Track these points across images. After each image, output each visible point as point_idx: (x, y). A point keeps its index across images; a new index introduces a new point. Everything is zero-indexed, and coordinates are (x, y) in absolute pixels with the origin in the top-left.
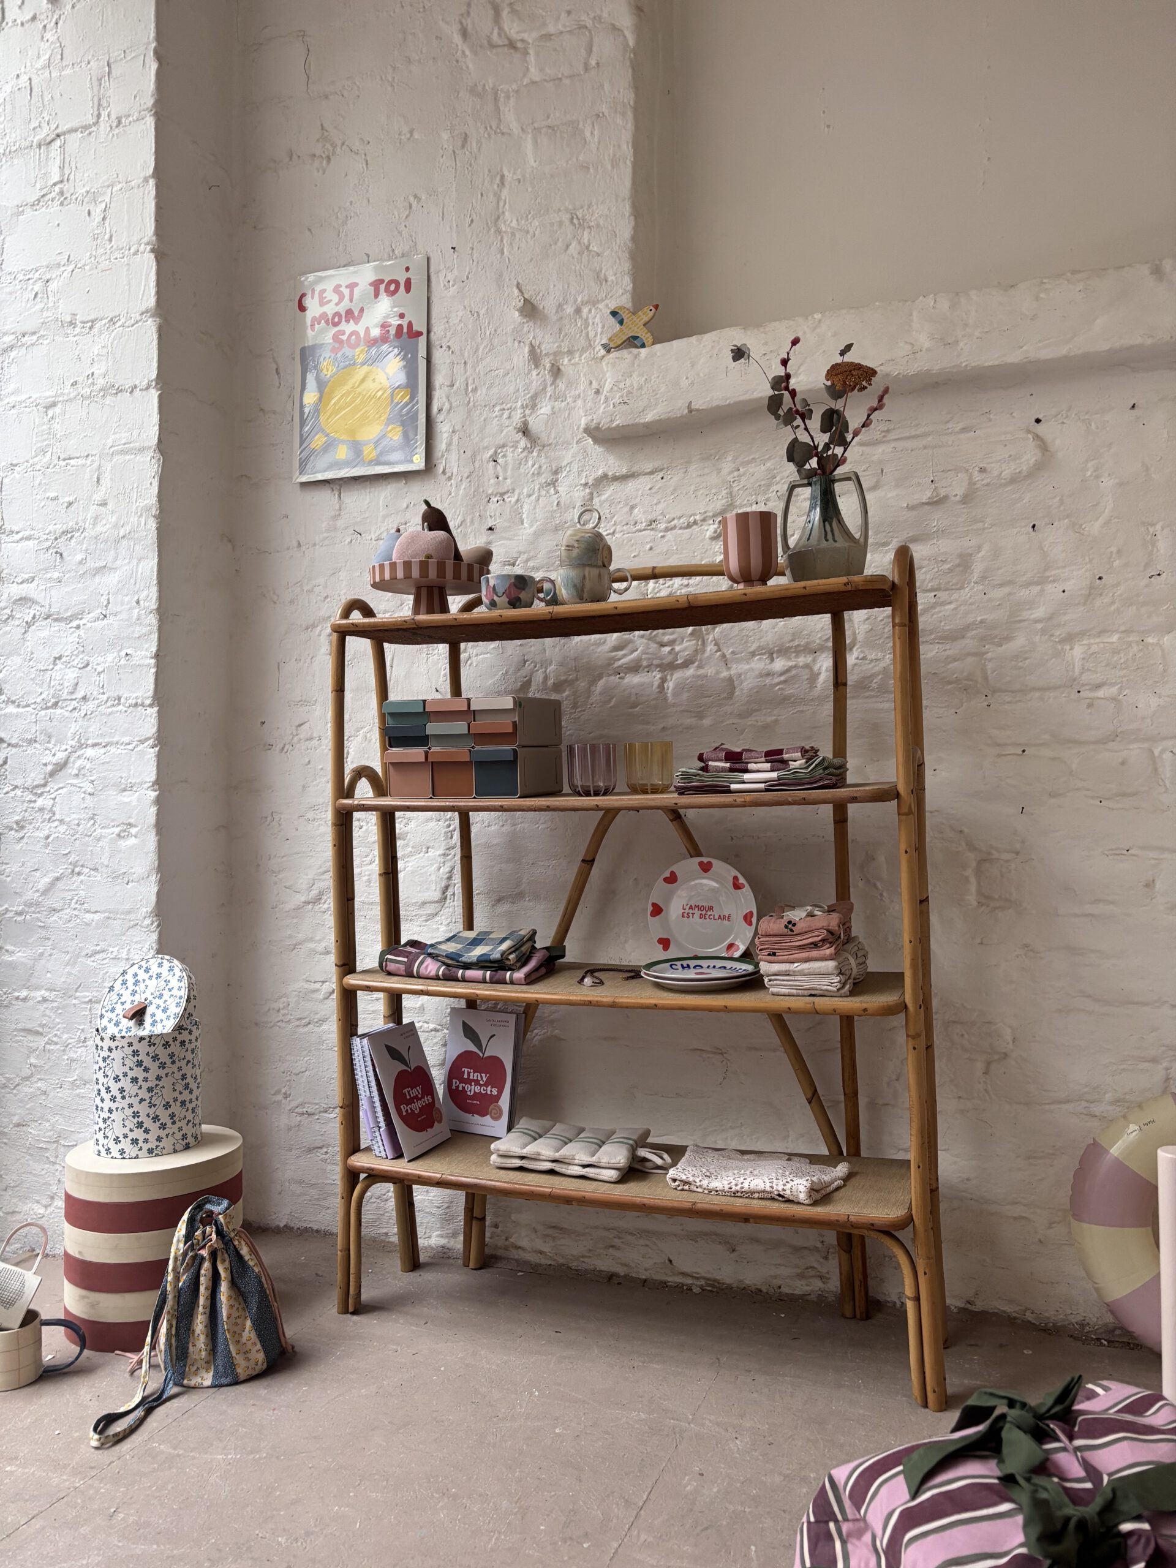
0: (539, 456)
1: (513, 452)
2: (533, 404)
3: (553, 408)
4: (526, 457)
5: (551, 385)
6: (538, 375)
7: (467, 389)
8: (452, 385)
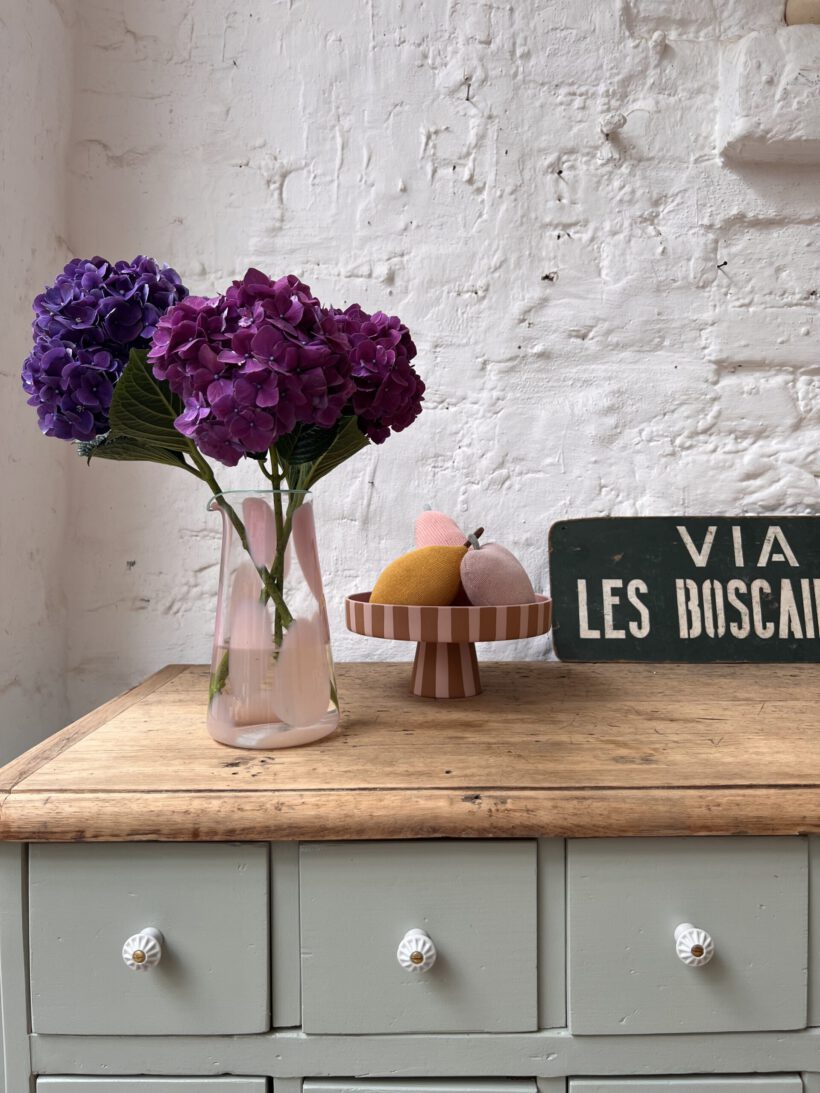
0: (632, 174)
1: (587, 163)
2: (623, 92)
3: (657, 103)
4: (611, 173)
5: (656, 66)
6: (636, 47)
7: (513, 53)
8: (488, 43)
